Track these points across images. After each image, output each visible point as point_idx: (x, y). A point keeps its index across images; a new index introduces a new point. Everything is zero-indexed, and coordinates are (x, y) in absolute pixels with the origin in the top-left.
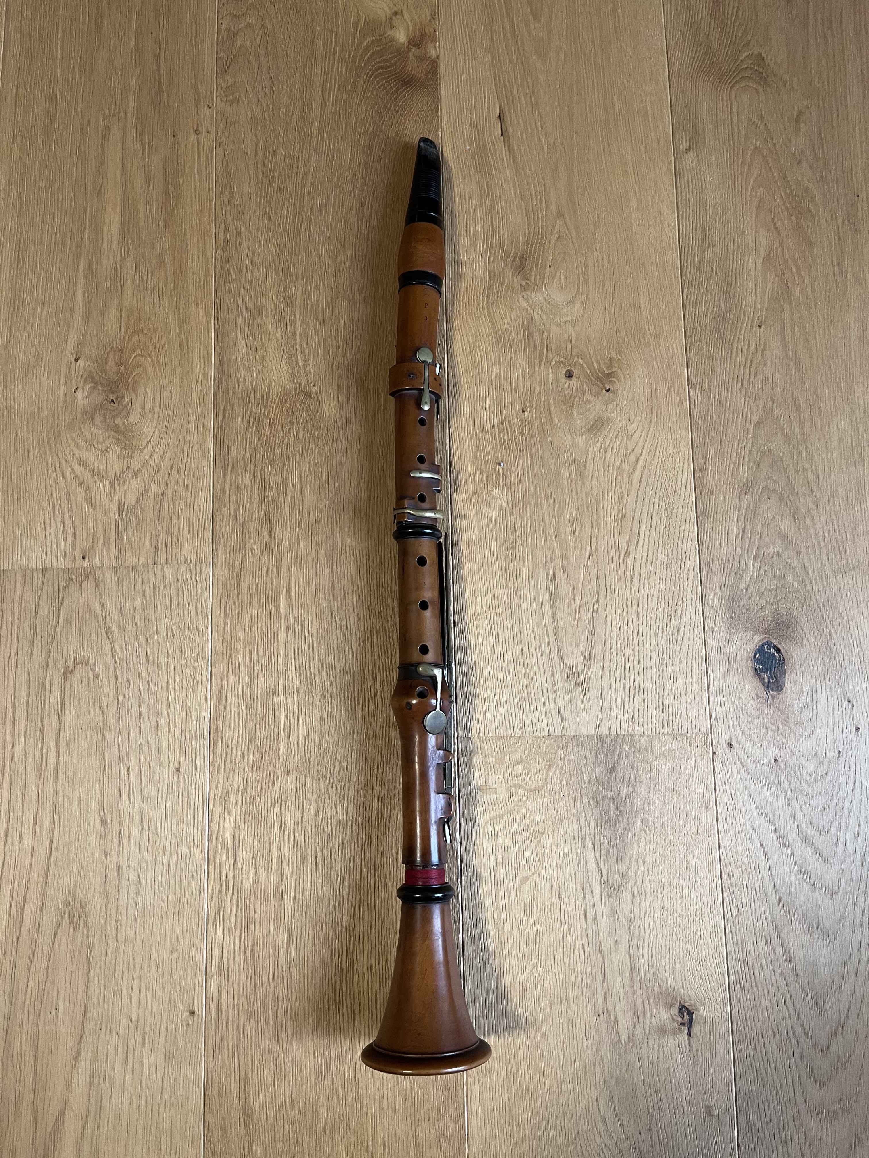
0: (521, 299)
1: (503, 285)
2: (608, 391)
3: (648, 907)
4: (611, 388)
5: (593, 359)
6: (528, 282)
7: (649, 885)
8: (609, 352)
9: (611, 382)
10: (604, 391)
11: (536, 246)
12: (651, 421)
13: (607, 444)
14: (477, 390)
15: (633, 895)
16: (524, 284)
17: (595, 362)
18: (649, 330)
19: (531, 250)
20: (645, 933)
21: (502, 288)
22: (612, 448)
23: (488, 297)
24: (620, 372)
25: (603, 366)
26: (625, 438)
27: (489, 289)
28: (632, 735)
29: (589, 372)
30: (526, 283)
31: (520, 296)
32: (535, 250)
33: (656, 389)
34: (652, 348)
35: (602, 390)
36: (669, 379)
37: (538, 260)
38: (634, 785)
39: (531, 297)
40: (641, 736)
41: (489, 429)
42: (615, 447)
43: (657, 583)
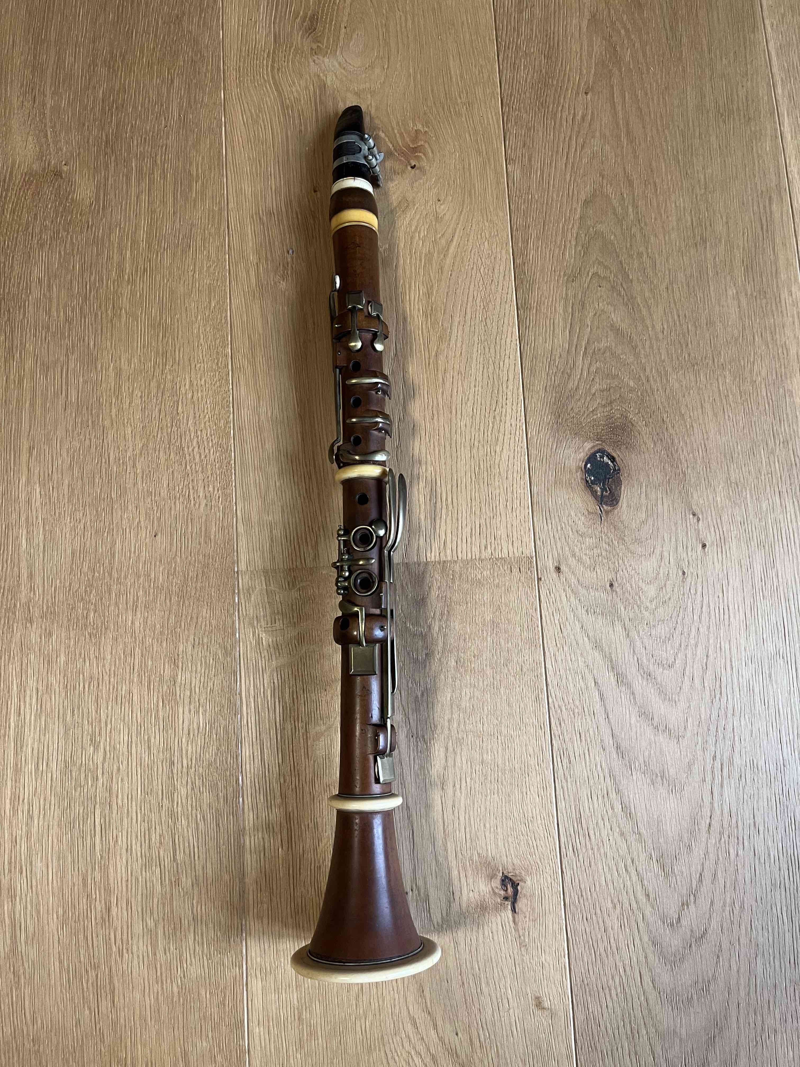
0: (312, 64)
1: (290, 48)
2: (413, 167)
3: (464, 762)
4: (417, 165)
5: (396, 131)
6: (320, 45)
7: (465, 736)
8: (415, 124)
9: (418, 158)
10: (409, 168)
11: (329, 6)
12: (463, 201)
13: (413, 228)
14: (261, 166)
15: (447, 749)
16: (314, 46)
17: (398, 135)
18: (460, 98)
19: (323, 10)
20: (461, 793)
21: (290, 51)
22: (419, 233)
23: (273, 62)
24: (427, 145)
25: (408, 140)
26: (433, 220)
27: (274, 52)
28: (444, 562)
29: (391, 146)
30: (318, 46)
31: (310, 60)
32: (328, 9)
33: (470, 165)
34: (464, 119)
35: (406, 166)
36: (485, 153)
37: (331, 20)
38: (447, 620)
39: (323, 62)
40: (456, 562)
41: (275, 211)
42: (422, 231)
43: (472, 386)
